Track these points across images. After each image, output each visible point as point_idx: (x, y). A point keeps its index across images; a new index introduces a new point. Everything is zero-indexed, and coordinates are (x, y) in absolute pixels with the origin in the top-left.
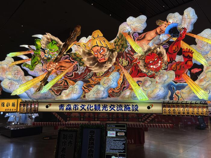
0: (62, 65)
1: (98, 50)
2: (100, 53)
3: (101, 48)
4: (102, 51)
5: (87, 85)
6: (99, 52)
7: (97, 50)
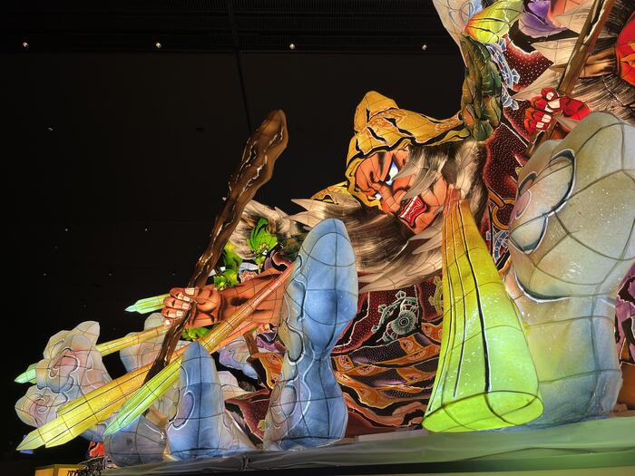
0: (240, 296)
1: (372, 174)
2: (391, 187)
3: (381, 156)
4: (394, 172)
5: (384, 369)
6: (382, 183)
7: (369, 178)
